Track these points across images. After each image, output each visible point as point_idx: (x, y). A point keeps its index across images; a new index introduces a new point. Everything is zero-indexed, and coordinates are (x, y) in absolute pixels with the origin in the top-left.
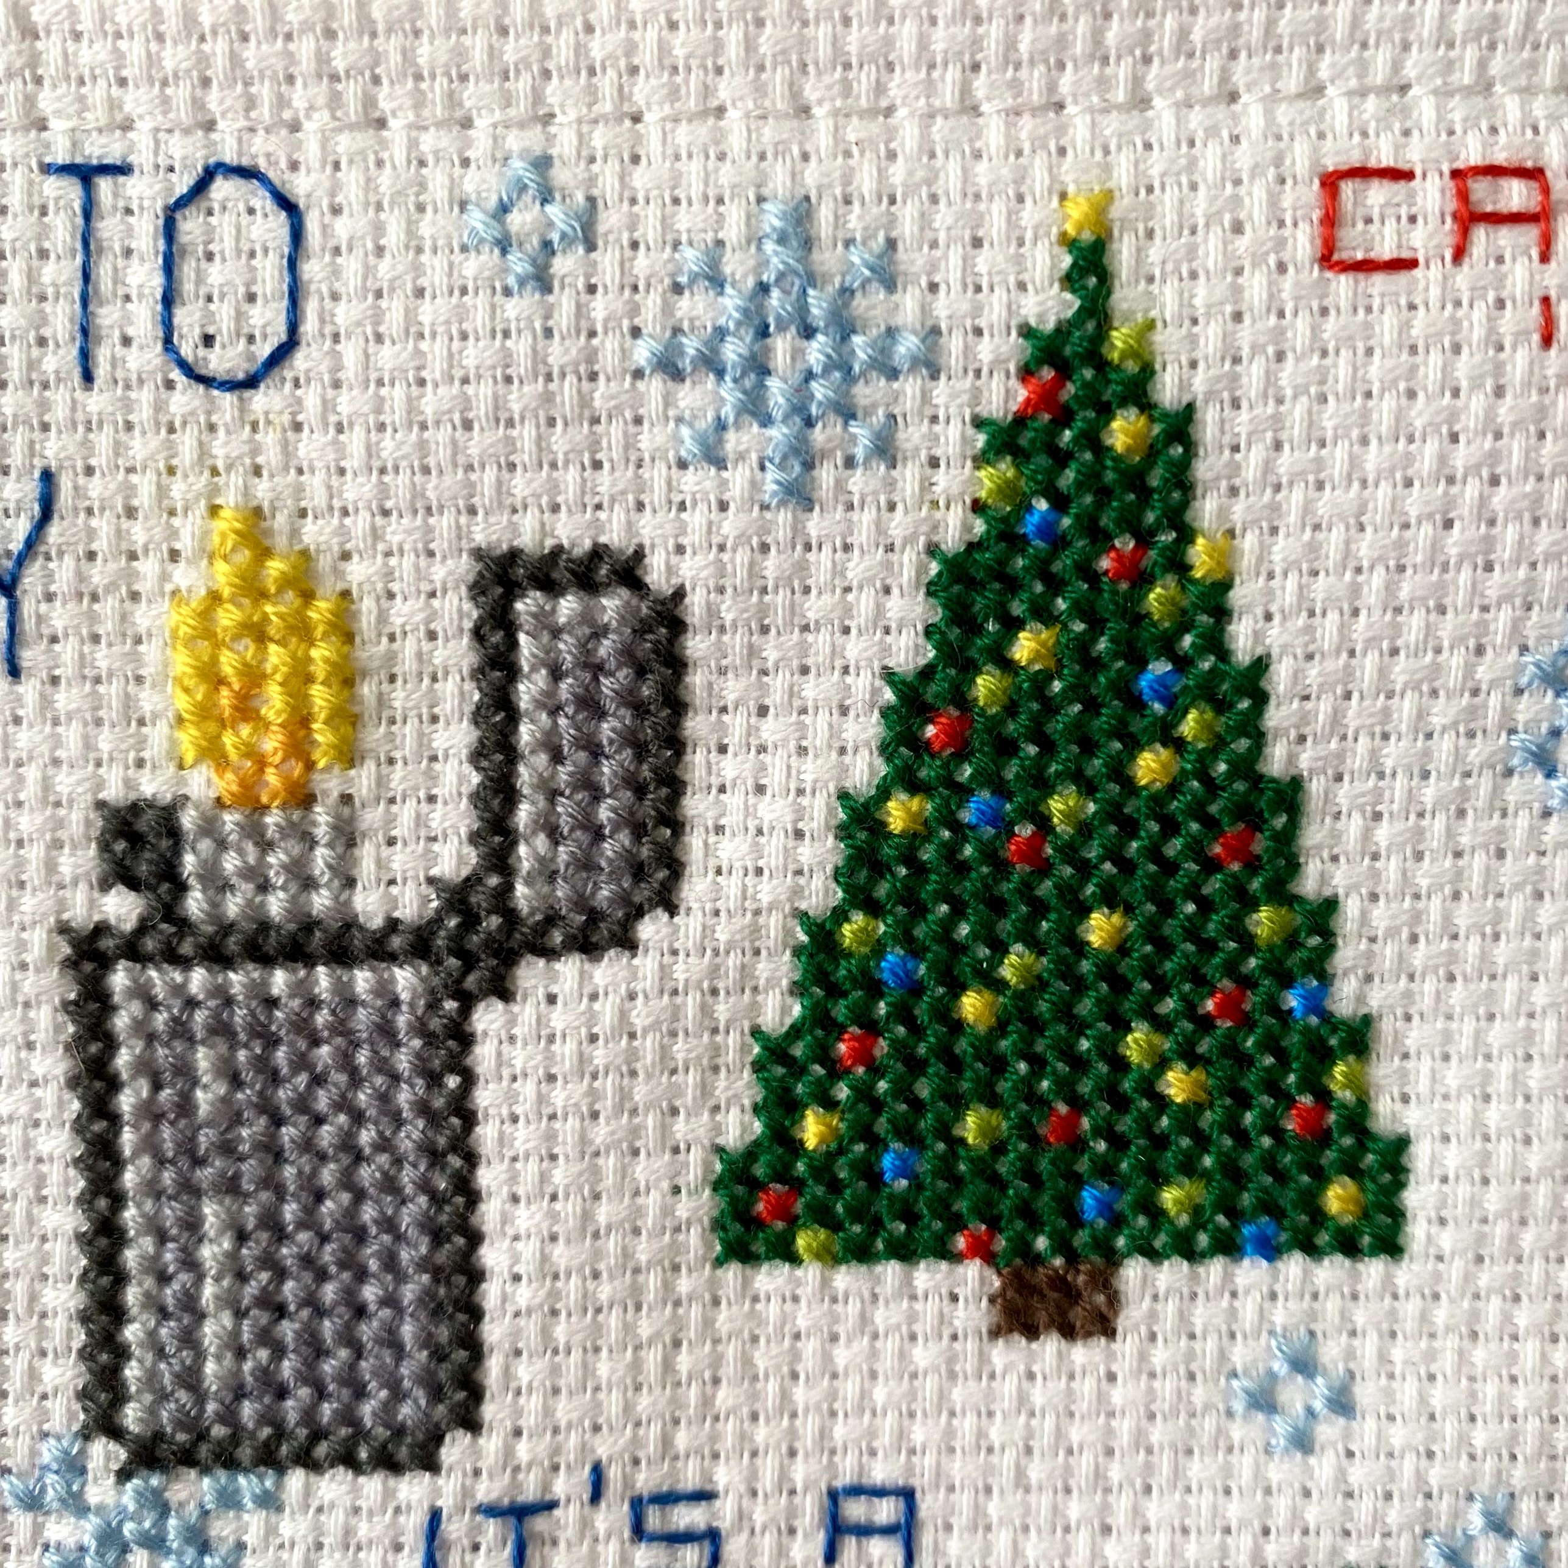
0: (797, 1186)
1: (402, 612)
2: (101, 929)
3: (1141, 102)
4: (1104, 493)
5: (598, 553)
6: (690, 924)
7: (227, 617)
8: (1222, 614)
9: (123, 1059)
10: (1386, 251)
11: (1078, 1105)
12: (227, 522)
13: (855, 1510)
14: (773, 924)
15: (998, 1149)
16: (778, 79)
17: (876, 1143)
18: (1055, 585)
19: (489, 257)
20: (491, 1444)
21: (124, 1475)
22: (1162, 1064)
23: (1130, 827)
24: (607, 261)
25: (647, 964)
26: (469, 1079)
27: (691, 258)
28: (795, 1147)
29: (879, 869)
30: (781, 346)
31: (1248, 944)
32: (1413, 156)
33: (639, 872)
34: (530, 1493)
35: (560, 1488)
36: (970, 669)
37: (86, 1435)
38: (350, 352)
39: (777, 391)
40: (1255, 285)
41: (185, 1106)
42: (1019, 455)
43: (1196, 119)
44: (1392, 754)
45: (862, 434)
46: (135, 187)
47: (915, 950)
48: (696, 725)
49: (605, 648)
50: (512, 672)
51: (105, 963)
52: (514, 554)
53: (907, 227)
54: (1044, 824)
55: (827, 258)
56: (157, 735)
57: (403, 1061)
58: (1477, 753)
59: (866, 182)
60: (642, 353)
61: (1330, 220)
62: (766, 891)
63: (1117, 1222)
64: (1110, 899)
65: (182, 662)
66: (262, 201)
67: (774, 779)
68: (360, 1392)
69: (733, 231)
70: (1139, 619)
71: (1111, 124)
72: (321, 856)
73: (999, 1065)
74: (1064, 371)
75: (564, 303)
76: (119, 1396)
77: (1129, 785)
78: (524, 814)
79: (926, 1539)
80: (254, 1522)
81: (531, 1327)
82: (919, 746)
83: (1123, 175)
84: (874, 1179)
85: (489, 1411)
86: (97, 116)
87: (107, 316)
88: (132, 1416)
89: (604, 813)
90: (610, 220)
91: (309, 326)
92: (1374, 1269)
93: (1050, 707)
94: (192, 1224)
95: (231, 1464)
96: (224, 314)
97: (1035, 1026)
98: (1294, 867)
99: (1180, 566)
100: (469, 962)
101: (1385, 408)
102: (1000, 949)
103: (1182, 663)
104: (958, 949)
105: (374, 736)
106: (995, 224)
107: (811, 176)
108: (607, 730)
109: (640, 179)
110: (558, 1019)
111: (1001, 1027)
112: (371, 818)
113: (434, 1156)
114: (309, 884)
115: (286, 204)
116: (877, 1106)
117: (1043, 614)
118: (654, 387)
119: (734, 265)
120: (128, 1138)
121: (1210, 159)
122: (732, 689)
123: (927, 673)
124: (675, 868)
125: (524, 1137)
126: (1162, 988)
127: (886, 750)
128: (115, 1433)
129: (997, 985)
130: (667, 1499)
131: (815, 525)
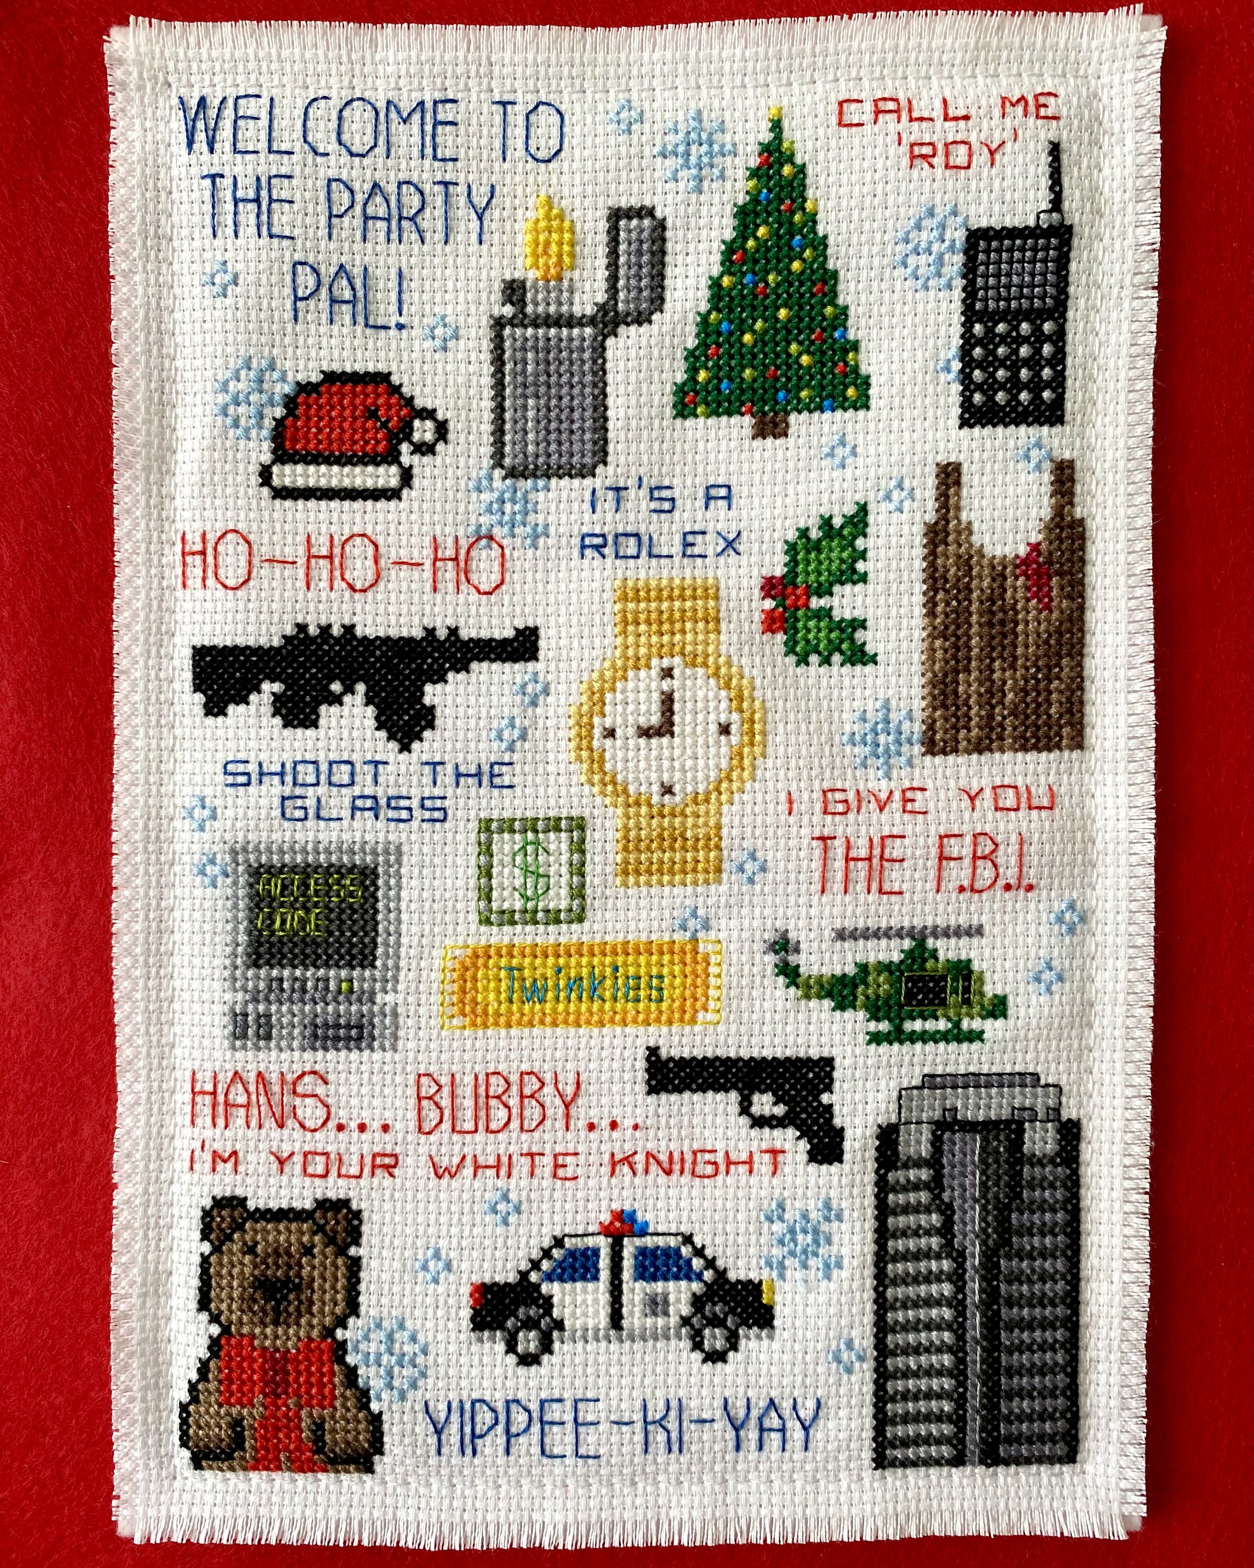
0: (697, 393)
1: (587, 226)
2: (502, 317)
3: (790, 84)
4: (782, 188)
5: (642, 208)
6: (667, 316)
7: (542, 224)
8: (815, 222)
9: (507, 355)
10: (856, 121)
11: (778, 368)
12: (543, 197)
13: (713, 492)
14: (691, 316)
15: (755, 380)
16: (692, 79)
17: (720, 380)
18: (769, 214)
19: (614, 126)
20: (610, 469)
21: (504, 478)
22: (800, 354)
23: (791, 284)
24: (647, 127)
25: (655, 327)
26: (605, 361)
27: (670, 125)
28: (696, 382)
29: (720, 299)
30: (694, 148)
31: (824, 318)
32: (862, 96)
33: (652, 301)
34: (621, 484)
35: (629, 483)
36: (745, 239)
37: (493, 468)
38: (577, 152)
39: (693, 160)
40: (821, 131)
41: (524, 371)
42: (759, 178)
43: (804, 88)
44: (862, 262)
45: (716, 171)
46: (517, 108)
47: (731, 322)
48: (668, 259)
49: (645, 234)
50: (617, 243)
51: (503, 327)
52: (619, 209)
53: (727, 116)
54: (767, 284)
55: (706, 124)
56: (520, 262)
57: (587, 355)
58: (885, 261)
59: (716, 105)
60: (656, 150)
61: (841, 113)
62: (688, 305)
63: (788, 403)
64: (785, 305)
65: (529, 238)
66: (553, 111)
67: (691, 273)
68: (572, 455)
69: (681, 118)
70: (791, 223)
71: (782, 90)
72: (565, 295)
73: (754, 356)
74: (770, 154)
75: (635, 137)
76: (503, 456)
77: (790, 272)
78: (621, 283)
79: (734, 501)
80: (541, 495)
81: (622, 434)
82: (732, 262)
83: (785, 102)
84: (719, 391)
85: (609, 459)
86: (508, 87)
87: (510, 142)
88: (507, 461)
89: (643, 283)
90: (647, 115)
91: (566, 145)
92: (861, 413)
93: (768, 250)
94: (525, 407)
95: (535, 476)
96: (542, 143)
97: (765, 344)
98: (836, 295)
99: (803, 209)
100: (605, 326)
101: (856, 164)
102: (755, 321)
103: (804, 237)
104: (743, 321)
105: (579, 261)
106: (751, 116)
107: (701, 104)
108: (645, 258)
109: (655, 105)
110: (630, 342)
111: (755, 345)
112: (578, 285)
113: (595, 385)
114: (560, 304)
115: (559, 112)
116: (720, 368)
117: (766, 222)
118: (659, 160)
119: (681, 127)
120: (508, 379)
121: (808, 98)
122: (679, 247)
123: (734, 241)
124: (662, 300)
125: (620, 377)
126: (800, 332)
127: (722, 264)
128: (502, 467)
129: (754, 332)
130: (658, 488)
131: (702, 198)
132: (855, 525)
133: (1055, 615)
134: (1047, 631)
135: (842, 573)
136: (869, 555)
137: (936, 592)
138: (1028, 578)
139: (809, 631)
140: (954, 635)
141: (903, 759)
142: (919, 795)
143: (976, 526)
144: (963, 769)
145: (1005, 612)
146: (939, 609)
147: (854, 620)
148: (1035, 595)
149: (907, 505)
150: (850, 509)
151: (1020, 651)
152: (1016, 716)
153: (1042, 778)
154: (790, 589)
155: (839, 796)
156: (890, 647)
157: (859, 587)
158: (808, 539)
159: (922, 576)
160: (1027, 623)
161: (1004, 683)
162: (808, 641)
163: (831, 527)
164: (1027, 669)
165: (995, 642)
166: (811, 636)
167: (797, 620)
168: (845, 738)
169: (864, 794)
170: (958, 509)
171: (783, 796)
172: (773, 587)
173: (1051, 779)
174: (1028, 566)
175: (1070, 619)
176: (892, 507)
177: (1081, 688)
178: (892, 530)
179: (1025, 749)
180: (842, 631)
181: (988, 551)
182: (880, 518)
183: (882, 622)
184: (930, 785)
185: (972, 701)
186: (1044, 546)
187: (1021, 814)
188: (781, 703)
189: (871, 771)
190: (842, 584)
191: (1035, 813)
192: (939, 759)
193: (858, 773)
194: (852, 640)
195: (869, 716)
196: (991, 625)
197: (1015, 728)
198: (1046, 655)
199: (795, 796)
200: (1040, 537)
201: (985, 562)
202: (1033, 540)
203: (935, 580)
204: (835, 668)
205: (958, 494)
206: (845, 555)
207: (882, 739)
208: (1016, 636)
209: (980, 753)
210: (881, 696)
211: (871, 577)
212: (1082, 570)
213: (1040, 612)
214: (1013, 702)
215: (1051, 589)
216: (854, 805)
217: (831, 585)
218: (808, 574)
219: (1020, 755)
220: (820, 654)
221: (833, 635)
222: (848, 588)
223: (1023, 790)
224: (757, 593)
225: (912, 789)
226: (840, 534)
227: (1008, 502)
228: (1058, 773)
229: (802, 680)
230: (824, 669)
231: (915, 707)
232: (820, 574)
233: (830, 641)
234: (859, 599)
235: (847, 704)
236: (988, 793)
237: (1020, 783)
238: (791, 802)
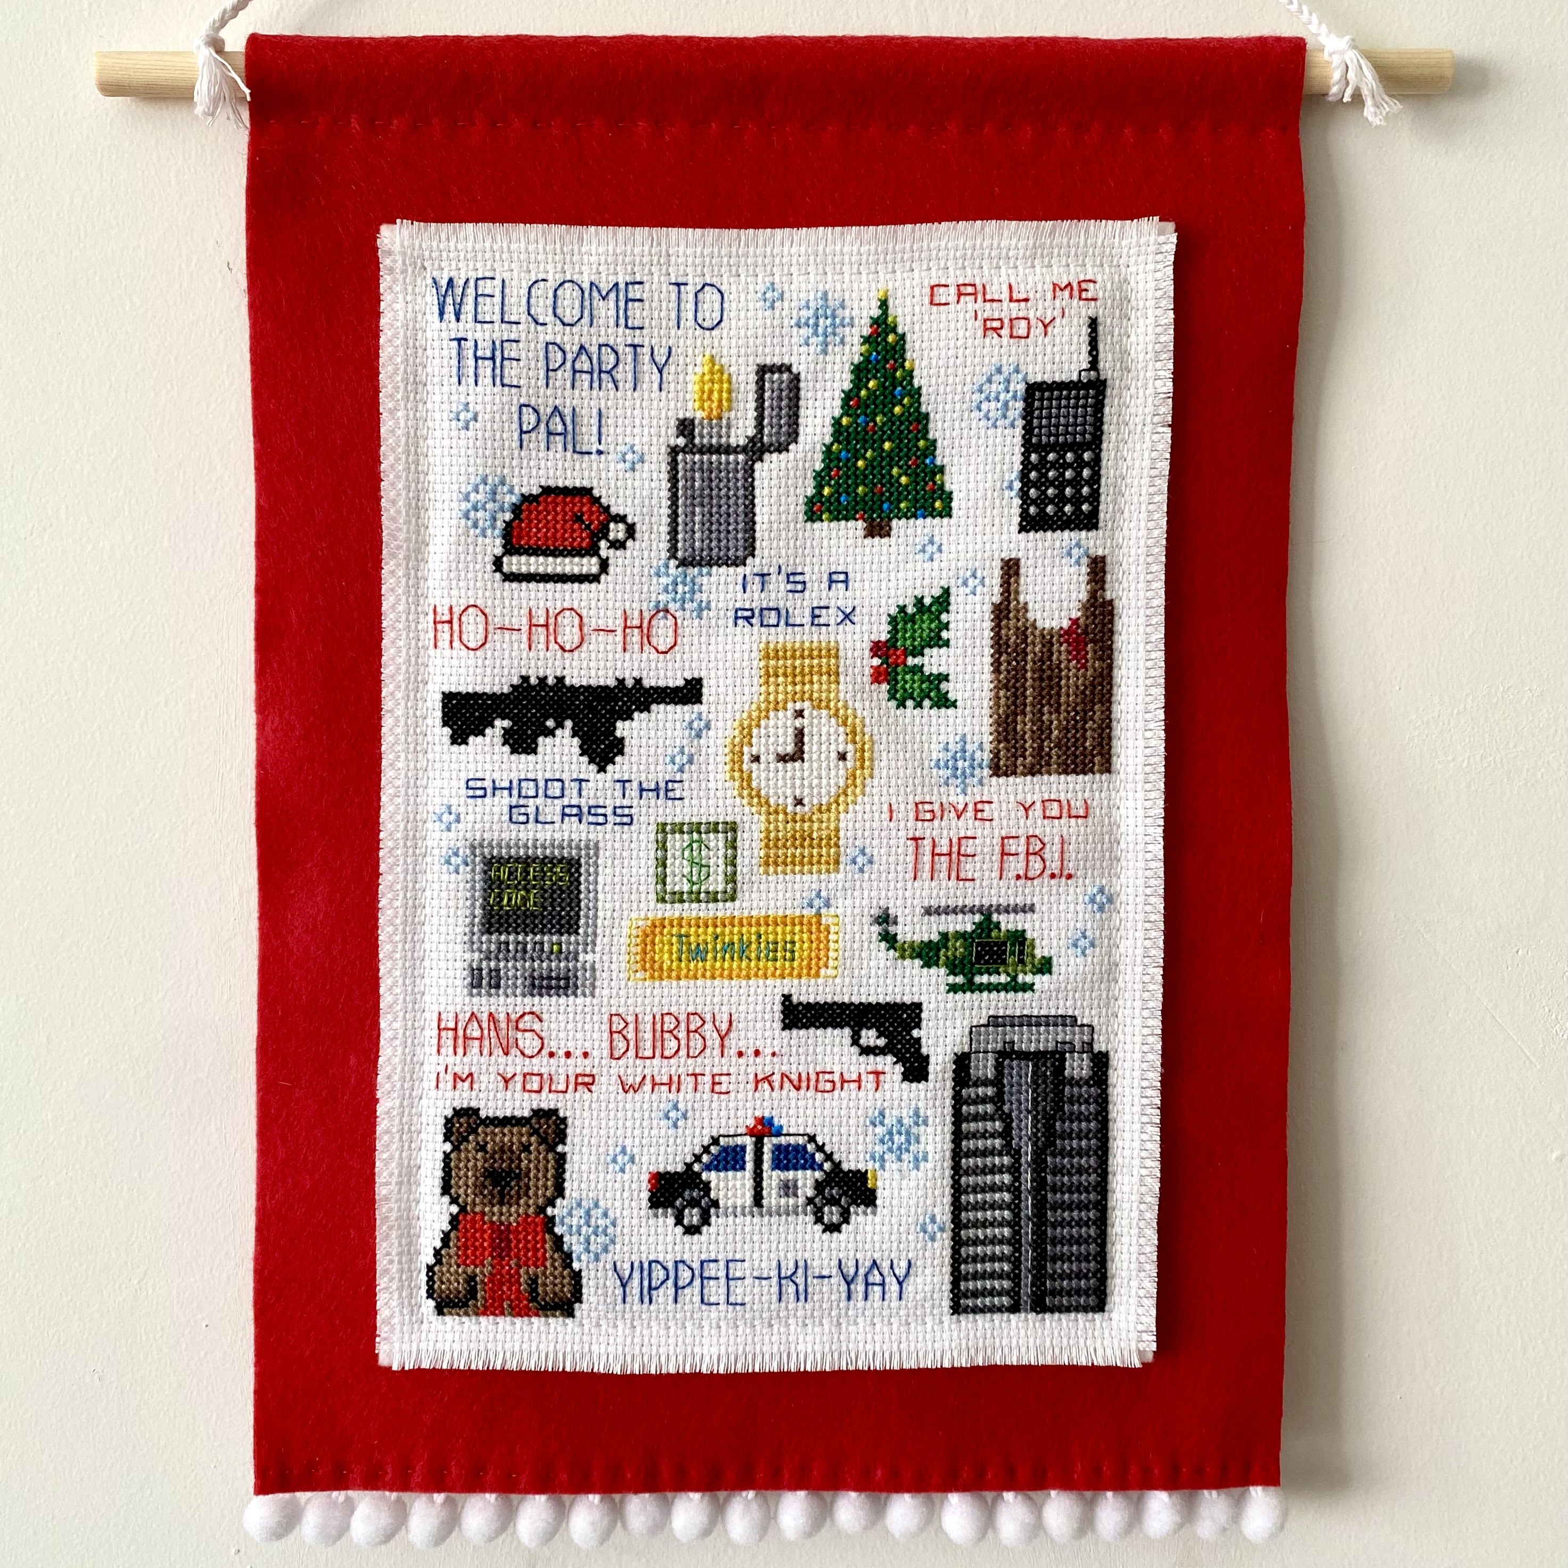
0: (823, 504)
1: (741, 378)
2: (677, 446)
3: (894, 272)
4: (887, 352)
5: (782, 365)
6: (800, 446)
7: (707, 378)
8: (912, 377)
9: (680, 475)
10: (943, 301)
11: (883, 485)
12: (707, 357)
13: (835, 577)
14: (818, 447)
15: (866, 495)
16: (820, 267)
17: (840, 495)
18: (877, 371)
19: (762, 303)
20: (757, 560)
21: (677, 567)
22: (900, 476)
23: (893, 424)
24: (786, 304)
25: (791, 455)
26: (753, 479)
27: (803, 303)
28: (822, 496)
29: (841, 434)
30: (821, 321)
31: (918, 449)
32: (949, 282)
33: (789, 435)
34: (765, 571)
35: (771, 571)
36: (860, 389)
37: (669, 559)
38: (733, 322)
39: (820, 330)
40: (917, 309)
41: (693, 486)
42: (870, 344)
43: (905, 275)
44: (947, 407)
45: (838, 339)
46: (688, 288)
47: (848, 451)
48: (802, 403)
49: (784, 385)
50: (764, 391)
51: (677, 454)
52: (765, 366)
53: (847, 297)
54: (875, 424)
55: (831, 303)
56: (690, 404)
57: (740, 475)
58: (965, 406)
59: (838, 287)
60: (793, 322)
61: (932, 295)
62: (816, 439)
63: (891, 511)
64: (889, 439)
65: (697, 387)
66: (715, 291)
67: (818, 414)
68: (728, 549)
69: (812, 297)
70: (894, 378)
71: (888, 276)
72: (724, 430)
73: (866, 477)
74: (879, 326)
75: (777, 312)
76: (676, 550)
77: (893, 415)
78: (766, 421)
79: (850, 584)
80: (705, 579)
81: (766, 534)
82: (849, 407)
83: (890, 287)
84: (839, 503)
85: (756, 553)
86: (681, 272)
87: (683, 315)
88: (680, 554)
89: (782, 422)
90: (786, 295)
91: (725, 317)
92: (946, 520)
93: (877, 397)
94: (693, 513)
95: (701, 566)
96: (707, 315)
97: (874, 468)
98: (927, 432)
99: (903, 367)
100: (754, 453)
101: (943, 334)
102: (866, 451)
103: (904, 388)
104: (857, 451)
105: (735, 405)
106: (865, 296)
107: (827, 286)
108: (784, 403)
109: (793, 287)
110: (772, 466)
111: (866, 469)
112: (733, 422)
113: (746, 497)
114: (720, 437)
115: (720, 291)
116: (840, 486)
117: (875, 377)
118: (795, 329)
119: (811, 304)
120: (680, 493)
121: (908, 283)
122: (810, 395)
123: (851, 390)
124: (797, 434)
125: (765, 492)
126: (900, 459)
127: (842, 407)
128: (676, 558)
129: (866, 459)
130: (794, 574)
131: (828, 358)
132: (940, 604)
133: (1089, 673)
134: (1084, 684)
135: (931, 638)
136: (951, 626)
137: (1001, 655)
138: (1069, 644)
139: (906, 682)
140: (1014, 686)
141: (976, 780)
142: (986, 806)
143: (1030, 606)
144: (1020, 787)
145: (1052, 671)
146: (1003, 668)
147: (940, 674)
148: (1075, 658)
149: (979, 589)
150: (937, 592)
151: (1063, 699)
152: (1060, 749)
153: (1080, 794)
154: (891, 651)
155: (927, 807)
156: (966, 695)
157: (944, 649)
158: (906, 613)
159: (990, 642)
160: (1068, 678)
161: (1051, 723)
162: (905, 690)
163: (923, 605)
164: (1068, 713)
165: (1044, 693)
166: (907, 686)
167: (897, 674)
168: (933, 764)
169: (946, 806)
170: (1017, 592)
171: (885, 808)
172: (879, 649)
173: (1086, 795)
174: (1070, 635)
175: (1101, 675)
176: (968, 591)
177: (1109, 727)
178: (968, 608)
179: (1066, 772)
180: (931, 682)
181: (1039, 624)
182: (960, 599)
183: (960, 677)
184: (995, 799)
185: (1027, 736)
186: (1081, 621)
187: (1063, 821)
188: (884, 737)
189: (952, 788)
190: (931, 647)
191: (1073, 821)
192: (1002, 780)
193: (942, 790)
194: (939, 690)
195: (950, 747)
196: (1041, 679)
197: (1059, 757)
198: (1083, 702)
199: (894, 807)
200: (1079, 614)
201: (1037, 633)
202: (1073, 616)
203: (1000, 646)
204: (926, 710)
205: (1017, 582)
206: (933, 626)
207: (960, 764)
208: (1060, 688)
209: (1033, 775)
210: (959, 732)
211: (952, 643)
212: (1111, 638)
213: (1078, 670)
214: (1057, 737)
215: (1087, 653)
216: (938, 814)
217: (923, 648)
218: (905, 639)
219: (1062, 777)
220: (914, 699)
221: (924, 686)
222: (935, 650)
223: (1065, 803)
224: (867, 653)
225: (982, 802)
226: (929, 609)
227: (1055, 588)
228: (1092, 790)
229: (901, 719)
230: (917, 711)
231: (985, 741)
232: (914, 640)
233: (922, 690)
234: (944, 659)
235: (934, 737)
236: (1038, 805)
237: (1062, 798)
238: (891, 811)
